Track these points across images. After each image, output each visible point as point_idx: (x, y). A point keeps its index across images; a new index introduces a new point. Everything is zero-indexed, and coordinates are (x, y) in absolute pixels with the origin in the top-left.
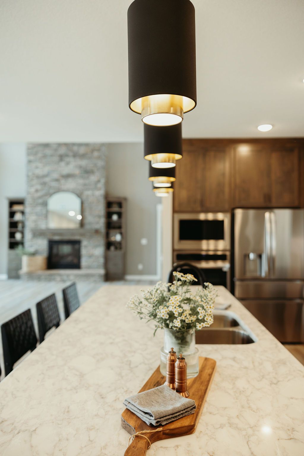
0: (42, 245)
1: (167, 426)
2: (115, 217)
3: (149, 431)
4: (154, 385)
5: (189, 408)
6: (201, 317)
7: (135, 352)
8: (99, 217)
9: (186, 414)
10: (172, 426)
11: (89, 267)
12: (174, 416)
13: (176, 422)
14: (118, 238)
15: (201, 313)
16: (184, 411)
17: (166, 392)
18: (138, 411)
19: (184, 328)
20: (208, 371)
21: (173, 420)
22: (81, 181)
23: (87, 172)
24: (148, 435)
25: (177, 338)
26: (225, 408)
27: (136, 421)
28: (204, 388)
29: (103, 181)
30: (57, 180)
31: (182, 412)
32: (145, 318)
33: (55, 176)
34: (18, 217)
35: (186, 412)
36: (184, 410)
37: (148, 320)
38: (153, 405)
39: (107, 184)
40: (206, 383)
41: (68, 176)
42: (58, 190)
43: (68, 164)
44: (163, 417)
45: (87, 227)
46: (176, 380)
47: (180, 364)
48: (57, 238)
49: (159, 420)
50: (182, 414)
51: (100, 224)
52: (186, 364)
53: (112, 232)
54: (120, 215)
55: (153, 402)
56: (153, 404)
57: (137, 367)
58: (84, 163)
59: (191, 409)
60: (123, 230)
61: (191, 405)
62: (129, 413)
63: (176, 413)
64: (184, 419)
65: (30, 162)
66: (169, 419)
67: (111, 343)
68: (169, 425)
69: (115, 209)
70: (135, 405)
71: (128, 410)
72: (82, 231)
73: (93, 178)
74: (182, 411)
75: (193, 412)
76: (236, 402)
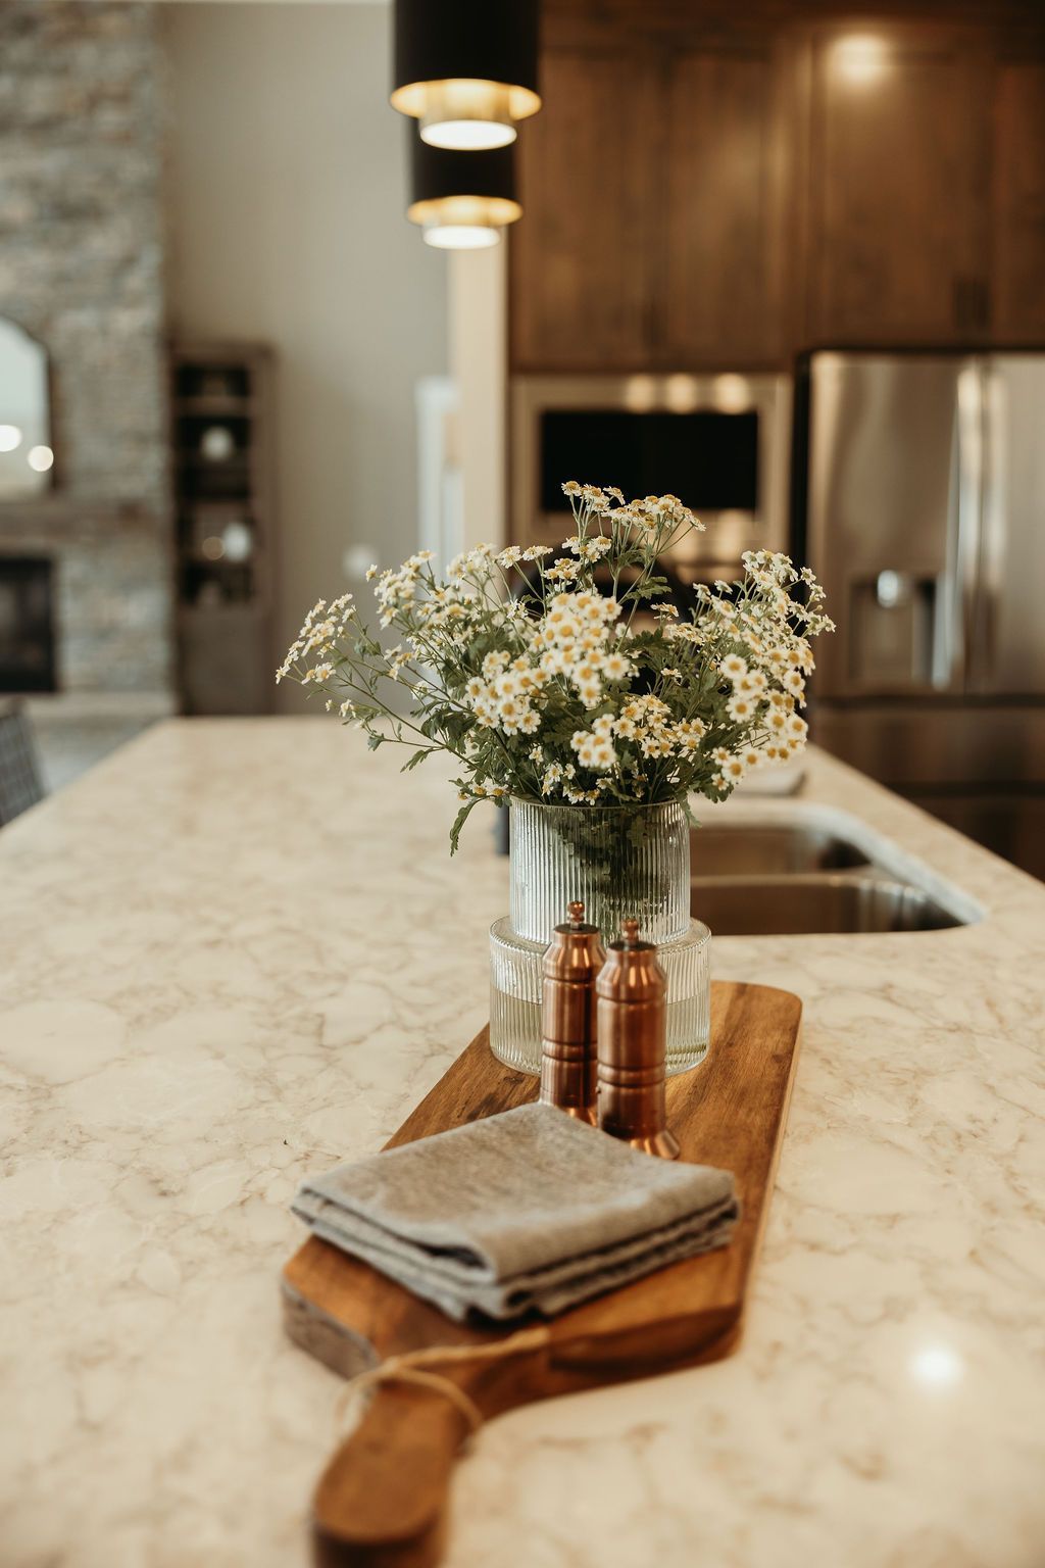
1: (576, 1316)
2: (217, 444)
3: (461, 1353)
4: (469, 1109)
5: (699, 1213)
6: (741, 709)
7: (343, 978)
8: (141, 439)
9: (683, 1249)
10: (609, 1319)
11: (99, 685)
13: (627, 1294)
14: (236, 543)
15: (746, 687)
16: (672, 1235)
17: (550, 1136)
18: (389, 1244)
19: (629, 791)
20: (762, 1042)
21: (607, 1282)
22: (40, 260)
23: (70, 213)
24: (462, 1375)
25: (588, 853)
26: (894, 1219)
27: (377, 1302)
28: (759, 1120)
29: (151, 258)
31: (658, 1239)
32: (401, 741)
35: (682, 1240)
36: (674, 1225)
37: (414, 753)
38: (474, 1207)
39: (173, 274)
40: (765, 1098)
44: (547, 1268)
45: (83, 490)
46: (605, 1071)
47: (624, 976)
49: (523, 1284)
50: (660, 1249)
51: (146, 473)
52: (660, 974)
53: (206, 516)
55: (472, 1190)
56: (475, 1200)
57: (359, 1041)
58: (49, 163)
59: (714, 1224)
60: (260, 506)
61: (710, 1200)
62: (330, 1261)
64: (672, 1277)
67: (213, 944)
68: (586, 1310)
69: (218, 400)
71: (321, 1247)
72: (55, 509)
73: (104, 243)
74: (662, 1230)
75: (721, 1237)
76: (945, 1186)
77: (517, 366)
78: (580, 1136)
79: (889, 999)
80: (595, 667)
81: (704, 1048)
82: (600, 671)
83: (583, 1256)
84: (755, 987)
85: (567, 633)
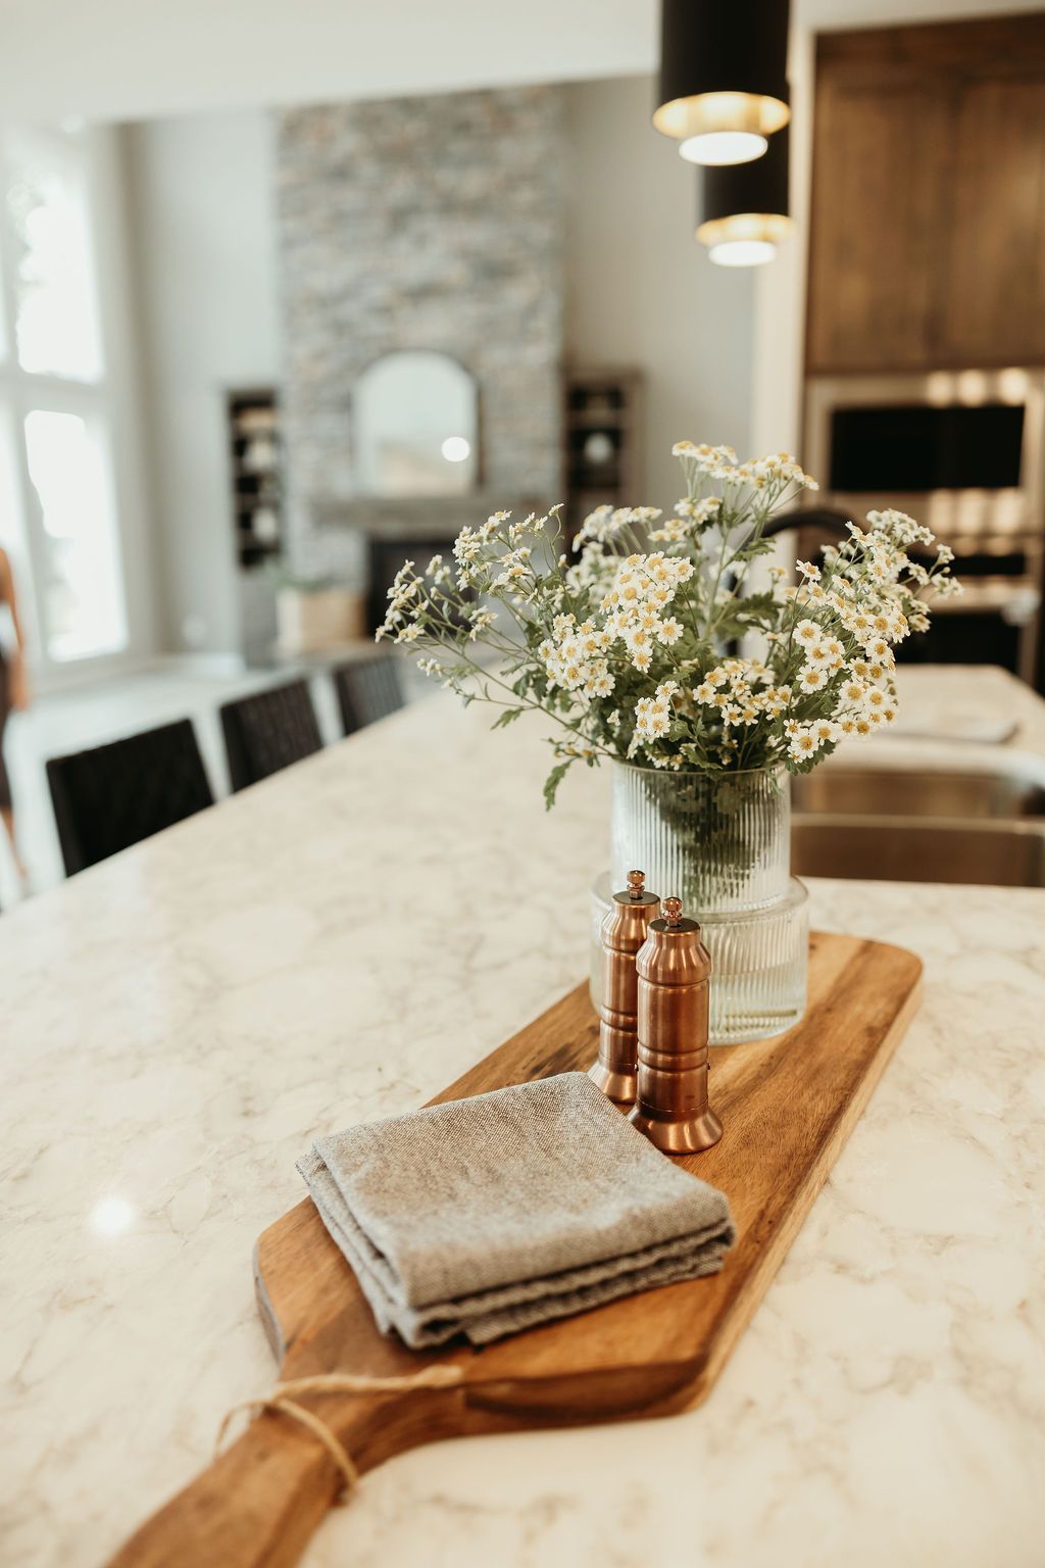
0: (345, 553)
1: (511, 1349)
2: (598, 449)
3: (362, 1382)
4: (533, 1064)
5: (682, 1238)
6: (812, 679)
8: (537, 446)
9: (657, 1276)
10: (543, 1359)
12: (562, 1286)
13: (579, 1325)
15: (819, 655)
16: (644, 1261)
17: (573, 1114)
19: (714, 758)
20: (866, 1009)
21: (558, 1310)
23: (492, 272)
25: (674, 816)
26: (947, 1240)
27: (325, 1290)
28: (821, 1107)
30: (385, 311)
31: (625, 1265)
32: (490, 700)
33: (378, 292)
34: (260, 456)
35: (660, 1264)
36: (648, 1250)
37: (502, 710)
38: (452, 1197)
40: (840, 1078)
41: (423, 293)
42: (391, 349)
43: (421, 241)
44: (479, 1294)
45: (497, 486)
46: (644, 1052)
47: (663, 958)
48: (393, 528)
49: (443, 1312)
50: (630, 1275)
51: (543, 470)
52: (703, 956)
54: (616, 436)
55: (464, 1172)
56: (462, 1186)
57: (499, 966)
59: (699, 1250)
60: (628, 496)
61: (695, 1225)
63: (584, 1268)
64: (638, 1306)
65: (287, 244)
66: (527, 1305)
68: (527, 1343)
69: (599, 413)
70: (343, 1188)
72: (478, 500)
73: (517, 295)
74: (633, 1255)
75: (708, 1264)
76: (1019, 1204)
77: (812, 370)
78: (599, 1119)
79: (1029, 964)
80: (648, 632)
81: (794, 1013)
82: (654, 636)
83: (527, 1282)
84: (882, 945)
85: (632, 595)
